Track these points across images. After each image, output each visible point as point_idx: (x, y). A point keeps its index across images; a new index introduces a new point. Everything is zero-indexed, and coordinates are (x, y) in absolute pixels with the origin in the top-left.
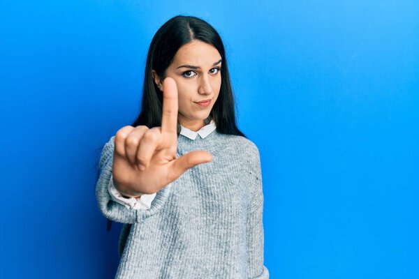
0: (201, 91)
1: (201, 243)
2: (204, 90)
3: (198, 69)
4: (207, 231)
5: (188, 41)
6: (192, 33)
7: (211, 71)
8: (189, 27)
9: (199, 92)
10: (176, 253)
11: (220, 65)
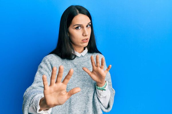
0: (84, 35)
1: (81, 101)
2: (85, 34)
3: (82, 26)
4: (83, 95)
5: (77, 14)
6: (78, 11)
7: (87, 26)
8: (76, 9)
9: (83, 35)
10: (72, 107)
11: (90, 24)
